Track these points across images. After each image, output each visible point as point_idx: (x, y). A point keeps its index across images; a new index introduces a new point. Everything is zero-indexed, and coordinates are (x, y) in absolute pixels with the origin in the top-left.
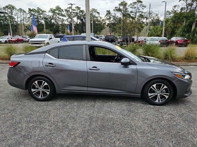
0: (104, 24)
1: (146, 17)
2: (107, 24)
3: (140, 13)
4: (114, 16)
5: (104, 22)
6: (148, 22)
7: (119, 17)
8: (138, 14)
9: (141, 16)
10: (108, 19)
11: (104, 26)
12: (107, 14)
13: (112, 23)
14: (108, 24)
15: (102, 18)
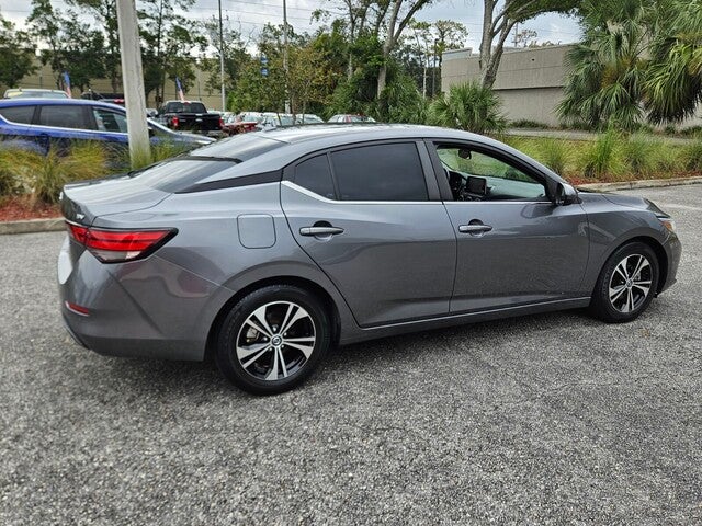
0: (27, 50)
1: (197, 40)
2: (38, 53)
3: (175, 22)
4: (69, 24)
5: (24, 45)
6: (209, 56)
7: (92, 28)
8: (167, 26)
9: (181, 34)
10: (43, 33)
11: (28, 61)
12: (36, 13)
13: (64, 52)
14: (45, 51)
15: (17, 28)
